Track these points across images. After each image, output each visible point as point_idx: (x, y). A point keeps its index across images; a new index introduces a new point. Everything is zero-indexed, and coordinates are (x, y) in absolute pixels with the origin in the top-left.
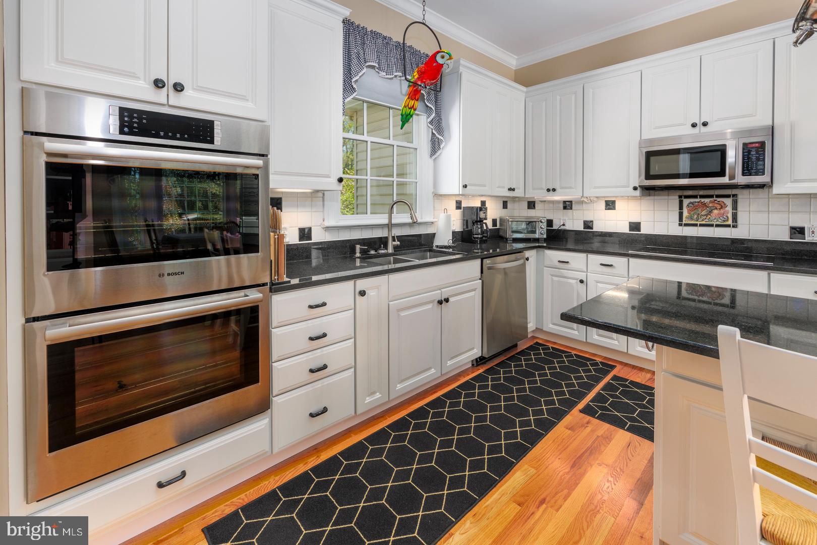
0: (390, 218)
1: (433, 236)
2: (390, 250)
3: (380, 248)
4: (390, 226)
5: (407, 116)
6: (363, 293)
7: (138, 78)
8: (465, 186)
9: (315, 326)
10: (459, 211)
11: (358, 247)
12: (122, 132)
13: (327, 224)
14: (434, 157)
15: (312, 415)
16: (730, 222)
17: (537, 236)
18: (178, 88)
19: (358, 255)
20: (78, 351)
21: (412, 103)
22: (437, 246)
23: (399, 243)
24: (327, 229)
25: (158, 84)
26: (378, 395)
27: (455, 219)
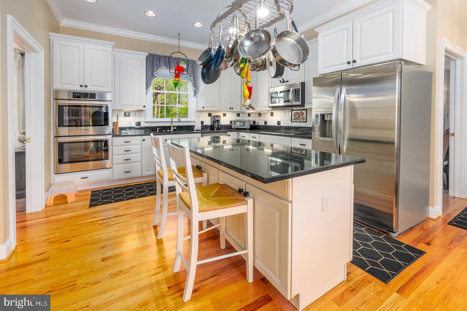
0: (172, 119)
1: (194, 126)
2: (172, 130)
3: (167, 129)
4: (172, 122)
5: (176, 83)
6: (144, 140)
7: (77, 85)
8: (203, 108)
9: (127, 148)
10: (210, 117)
11: (158, 128)
12: (73, 98)
13: (146, 121)
14: (196, 96)
15: (125, 172)
16: (305, 120)
17: (245, 127)
18: (86, 86)
19: (158, 131)
20: (65, 144)
21: (177, 79)
22: (196, 130)
23: (176, 128)
24: (146, 122)
25: (81, 86)
26: (151, 172)
27: (207, 120)
